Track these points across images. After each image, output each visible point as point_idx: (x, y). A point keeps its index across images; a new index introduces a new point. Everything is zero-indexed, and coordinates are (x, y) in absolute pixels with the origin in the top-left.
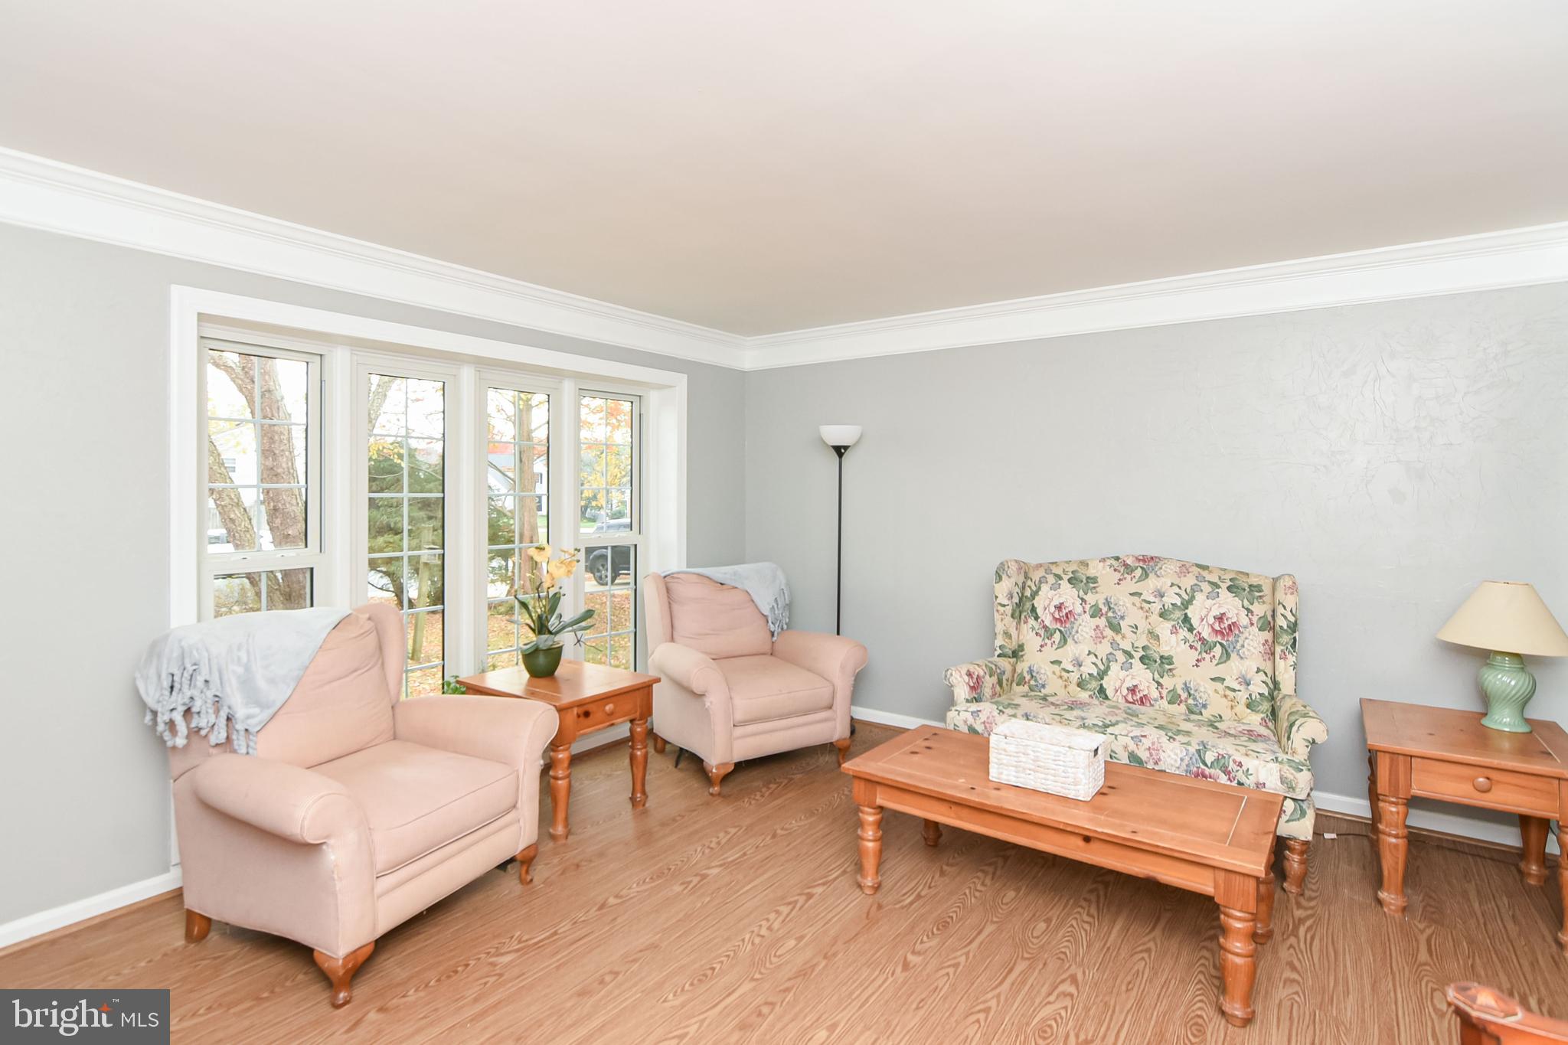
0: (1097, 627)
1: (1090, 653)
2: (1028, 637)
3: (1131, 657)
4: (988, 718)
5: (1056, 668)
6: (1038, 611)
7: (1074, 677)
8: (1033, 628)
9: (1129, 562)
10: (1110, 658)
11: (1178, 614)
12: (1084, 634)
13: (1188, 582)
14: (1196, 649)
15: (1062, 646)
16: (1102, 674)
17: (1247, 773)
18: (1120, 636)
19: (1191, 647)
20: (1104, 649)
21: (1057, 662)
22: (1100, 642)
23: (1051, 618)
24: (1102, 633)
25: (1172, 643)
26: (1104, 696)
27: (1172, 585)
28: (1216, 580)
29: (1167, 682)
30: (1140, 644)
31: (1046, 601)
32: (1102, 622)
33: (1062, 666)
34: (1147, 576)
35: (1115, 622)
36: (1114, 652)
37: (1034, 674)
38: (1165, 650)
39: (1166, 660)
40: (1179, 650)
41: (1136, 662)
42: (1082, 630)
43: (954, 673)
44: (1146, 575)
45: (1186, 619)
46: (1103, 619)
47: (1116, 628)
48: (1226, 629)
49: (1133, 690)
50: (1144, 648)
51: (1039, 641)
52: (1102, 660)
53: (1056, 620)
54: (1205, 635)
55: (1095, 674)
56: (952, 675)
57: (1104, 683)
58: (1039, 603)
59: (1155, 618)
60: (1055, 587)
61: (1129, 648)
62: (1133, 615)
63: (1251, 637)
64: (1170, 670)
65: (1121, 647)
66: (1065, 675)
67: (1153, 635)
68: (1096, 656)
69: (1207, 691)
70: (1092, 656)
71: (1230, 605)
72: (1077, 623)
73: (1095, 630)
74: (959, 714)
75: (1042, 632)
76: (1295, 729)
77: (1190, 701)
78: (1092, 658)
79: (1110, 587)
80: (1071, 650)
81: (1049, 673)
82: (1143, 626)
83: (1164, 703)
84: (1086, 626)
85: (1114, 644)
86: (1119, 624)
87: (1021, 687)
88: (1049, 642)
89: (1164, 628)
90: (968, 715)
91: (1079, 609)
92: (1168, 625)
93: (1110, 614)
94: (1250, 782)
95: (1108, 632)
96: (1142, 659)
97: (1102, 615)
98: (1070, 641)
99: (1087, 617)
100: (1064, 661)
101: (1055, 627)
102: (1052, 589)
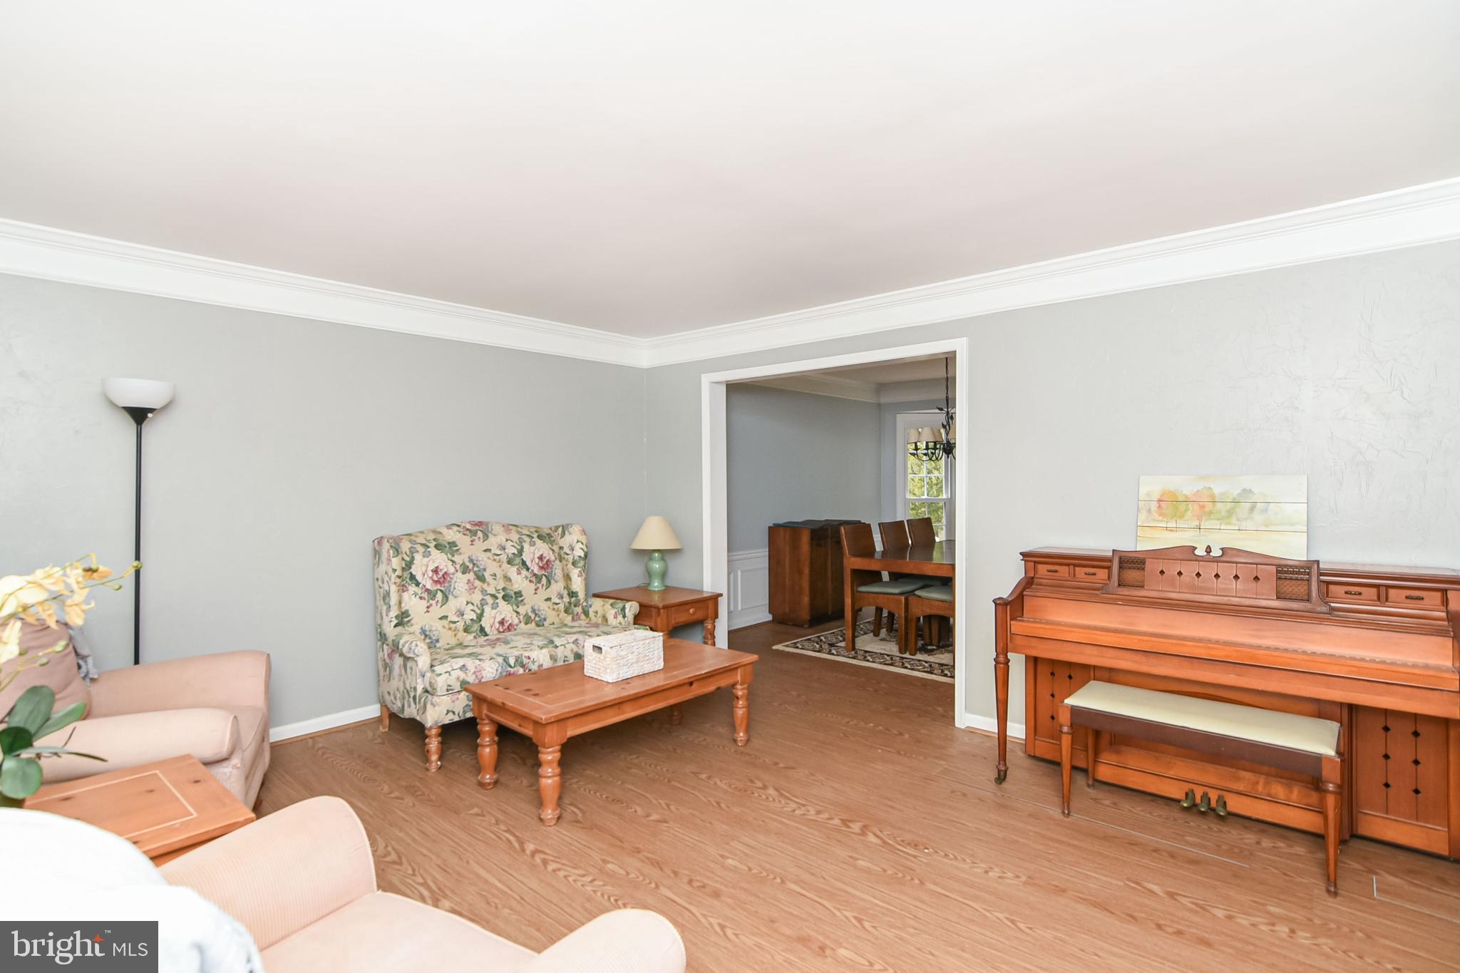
0: (469, 580)
1: (468, 603)
2: (412, 603)
3: (497, 598)
5: (444, 622)
6: (417, 577)
7: (461, 625)
8: (416, 594)
9: (469, 526)
10: (483, 602)
11: (518, 560)
12: (460, 588)
13: (515, 537)
14: (533, 582)
15: (445, 603)
16: (480, 617)
18: (486, 584)
19: (530, 581)
20: (477, 597)
21: (444, 618)
22: (474, 592)
23: (431, 581)
24: (473, 585)
25: (520, 582)
26: (484, 634)
27: (507, 540)
28: (529, 533)
29: (522, 610)
30: (500, 587)
31: (421, 568)
32: (471, 576)
33: (449, 619)
34: (488, 537)
35: (480, 574)
36: (485, 598)
37: (428, 633)
38: (516, 587)
39: (518, 594)
40: (524, 585)
41: (500, 601)
42: (458, 586)
44: (486, 537)
45: (524, 563)
46: (472, 573)
47: (481, 578)
48: (546, 565)
49: (502, 623)
50: (504, 589)
51: (424, 603)
52: (477, 606)
53: (436, 582)
54: (536, 571)
55: (475, 618)
57: (483, 623)
58: (417, 570)
59: (505, 565)
60: (427, 554)
61: (493, 592)
62: (491, 568)
63: (557, 567)
64: (522, 600)
65: (488, 592)
66: (453, 626)
67: (507, 579)
68: (473, 604)
69: (545, 608)
70: (470, 605)
71: (542, 548)
72: (453, 581)
73: (467, 583)
75: (425, 595)
77: (537, 619)
78: (470, 607)
79: (469, 549)
80: (453, 604)
81: (440, 628)
82: (499, 574)
83: (522, 625)
84: (460, 582)
85: (484, 592)
86: (483, 575)
88: (433, 602)
89: (512, 572)
91: (452, 570)
92: (514, 569)
93: (476, 569)
95: (477, 583)
96: (504, 597)
97: (470, 570)
98: (450, 597)
99: (459, 574)
100: (450, 615)
101: (436, 588)
102: (424, 556)
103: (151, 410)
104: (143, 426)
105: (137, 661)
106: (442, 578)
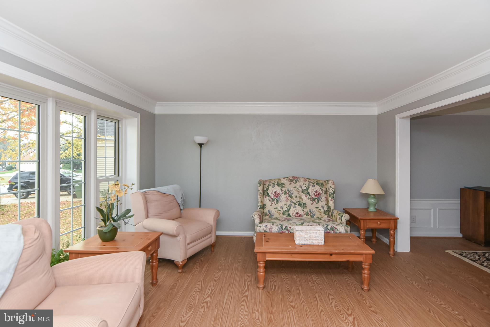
0: (286, 197)
1: (285, 204)
2: (267, 202)
3: (296, 204)
4: (270, 227)
5: (276, 210)
6: (269, 194)
7: (281, 212)
8: (268, 199)
9: (291, 178)
10: (291, 205)
11: (306, 192)
12: (283, 199)
13: (307, 183)
14: (311, 200)
15: (277, 204)
16: (289, 210)
17: (338, 230)
18: (292, 199)
19: (310, 200)
20: (289, 203)
21: (276, 208)
22: (288, 201)
23: (273, 196)
24: (288, 199)
25: (306, 200)
26: (290, 216)
27: (303, 184)
28: (313, 182)
29: (305, 210)
30: (298, 201)
31: (271, 191)
32: (287, 195)
33: (278, 209)
34: (297, 182)
35: (291, 195)
36: (291, 203)
37: (270, 212)
38: (304, 201)
39: (305, 204)
40: (307, 201)
41: (297, 206)
42: (282, 198)
43: (255, 215)
44: (296, 182)
45: (308, 193)
46: (288, 195)
47: (291, 197)
48: (318, 195)
49: (297, 213)
51: (270, 203)
52: (288, 206)
53: (275, 196)
54: (313, 196)
55: (287, 210)
56: (254, 216)
57: (290, 212)
58: (269, 191)
59: (301, 193)
60: (273, 187)
61: (295, 202)
62: (295, 193)
63: (323, 196)
64: (306, 207)
65: (293, 202)
66: (279, 211)
67: (301, 198)
68: (287, 205)
69: (315, 211)
70: (286, 205)
71: (317, 188)
72: (281, 196)
73: (286, 198)
74: (261, 227)
75: (271, 200)
76: (343, 217)
77: (311, 214)
78: (286, 206)
79: (288, 186)
80: (280, 204)
81: (274, 212)
82: (298, 196)
83: (305, 216)
84: (283, 197)
85: (291, 201)
86: (292, 196)
87: (266, 217)
88: (273, 203)
89: (303, 196)
90: (264, 227)
91: (281, 193)
92: (304, 195)
93: (289, 193)
94: (338, 232)
95: (289, 198)
96: (299, 205)
97: (287, 194)
98: (279, 202)
99: (283, 194)
100: (278, 208)
101: (275, 198)
102: (272, 187)
103: (203, 144)
104: (202, 148)
105: (200, 207)
106: (277, 195)
